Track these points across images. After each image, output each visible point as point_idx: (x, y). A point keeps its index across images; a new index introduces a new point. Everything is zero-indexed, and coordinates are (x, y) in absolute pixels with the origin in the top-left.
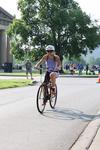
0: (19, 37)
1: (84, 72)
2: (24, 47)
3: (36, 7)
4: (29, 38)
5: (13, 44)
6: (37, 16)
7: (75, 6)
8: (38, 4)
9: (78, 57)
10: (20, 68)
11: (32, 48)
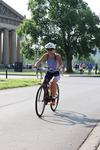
0: (29, 37)
1: (93, 71)
2: (34, 47)
3: (46, 8)
4: (39, 38)
5: (23, 44)
6: (47, 17)
7: (84, 6)
8: (48, 4)
9: (87, 56)
10: (30, 68)
11: (42, 47)
